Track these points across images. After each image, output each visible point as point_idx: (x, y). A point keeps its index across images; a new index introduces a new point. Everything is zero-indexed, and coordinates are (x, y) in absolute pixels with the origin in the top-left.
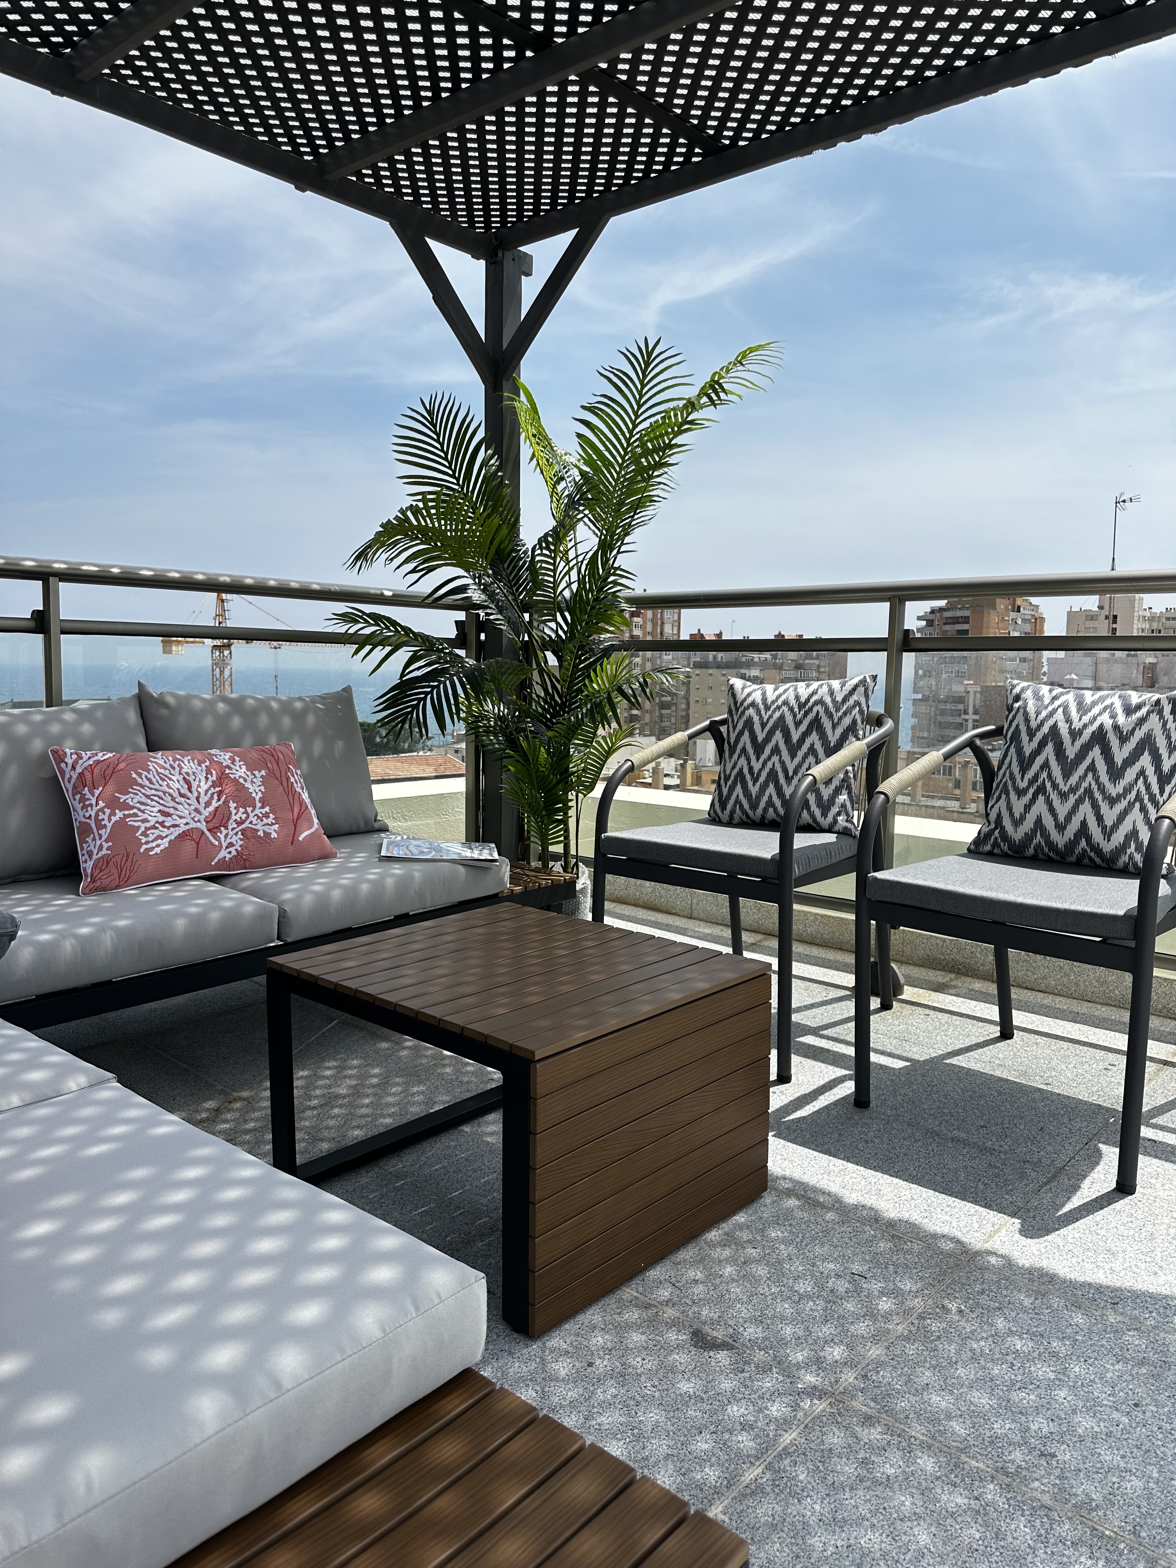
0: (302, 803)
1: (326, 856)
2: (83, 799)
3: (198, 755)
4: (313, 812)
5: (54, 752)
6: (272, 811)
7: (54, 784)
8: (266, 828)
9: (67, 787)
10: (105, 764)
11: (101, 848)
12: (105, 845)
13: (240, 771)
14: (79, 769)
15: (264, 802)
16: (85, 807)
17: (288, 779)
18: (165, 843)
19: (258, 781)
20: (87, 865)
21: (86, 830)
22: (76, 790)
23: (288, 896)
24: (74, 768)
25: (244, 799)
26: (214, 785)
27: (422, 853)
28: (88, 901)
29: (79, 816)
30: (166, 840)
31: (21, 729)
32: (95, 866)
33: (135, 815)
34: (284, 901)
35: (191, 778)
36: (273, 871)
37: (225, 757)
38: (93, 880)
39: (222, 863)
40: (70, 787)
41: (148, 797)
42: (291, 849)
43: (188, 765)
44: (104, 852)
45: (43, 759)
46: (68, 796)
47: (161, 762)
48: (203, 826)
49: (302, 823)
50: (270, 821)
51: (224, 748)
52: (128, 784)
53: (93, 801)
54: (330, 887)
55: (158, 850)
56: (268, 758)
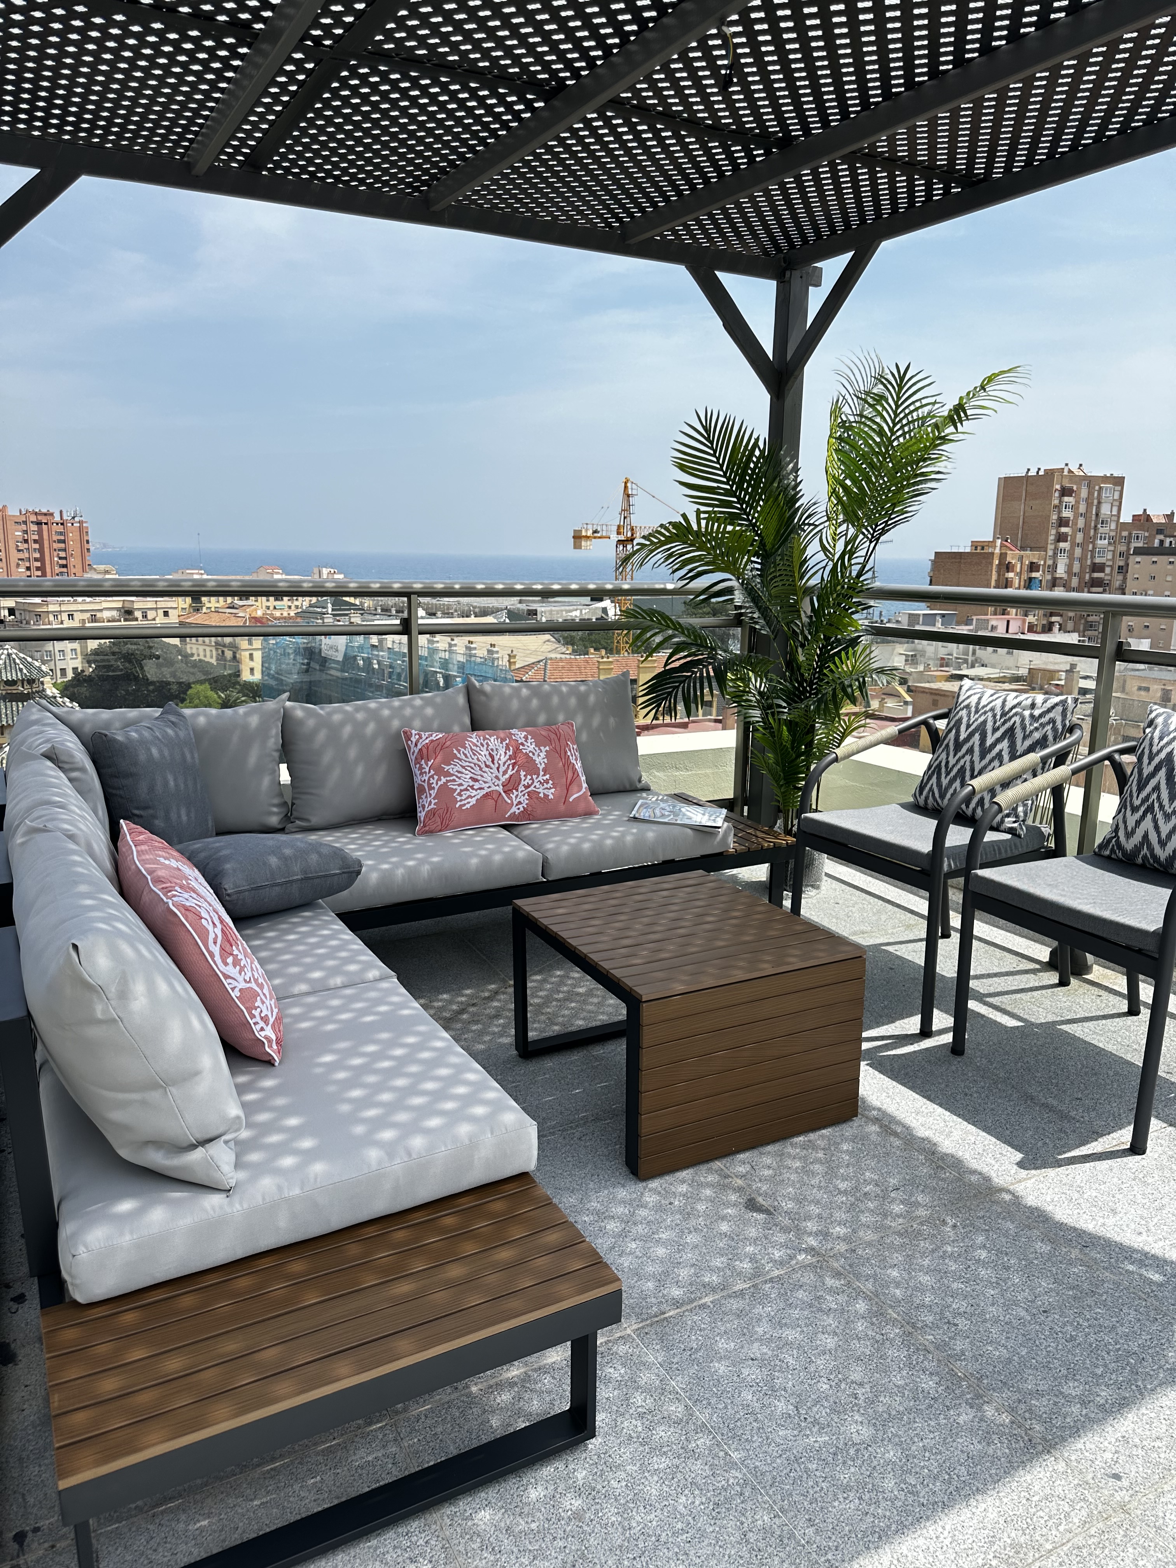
0: (575, 771)
1: (589, 813)
2: (421, 768)
3: (502, 734)
4: (583, 778)
5: (405, 733)
6: (551, 778)
7: (404, 754)
8: (546, 791)
9: (412, 758)
10: (436, 744)
11: (430, 803)
12: (433, 802)
13: (530, 747)
14: (419, 746)
15: (545, 771)
16: (421, 774)
17: (566, 752)
18: (473, 801)
19: (543, 755)
20: (421, 815)
21: (422, 790)
22: (417, 762)
23: (550, 846)
24: (416, 745)
25: (531, 768)
26: (510, 759)
27: (663, 816)
28: (419, 840)
29: (418, 780)
30: (474, 799)
31: (386, 712)
32: (426, 815)
33: (454, 781)
34: (547, 850)
35: (494, 753)
36: (548, 823)
37: (519, 735)
38: (424, 826)
39: (513, 816)
40: (413, 758)
41: (463, 767)
42: (562, 808)
43: (493, 741)
44: (432, 806)
45: (398, 735)
46: (412, 764)
47: (475, 741)
48: (500, 789)
49: (574, 787)
50: (549, 785)
51: (521, 729)
52: (450, 759)
53: (427, 770)
54: (582, 840)
55: (468, 806)
56: (553, 736)
